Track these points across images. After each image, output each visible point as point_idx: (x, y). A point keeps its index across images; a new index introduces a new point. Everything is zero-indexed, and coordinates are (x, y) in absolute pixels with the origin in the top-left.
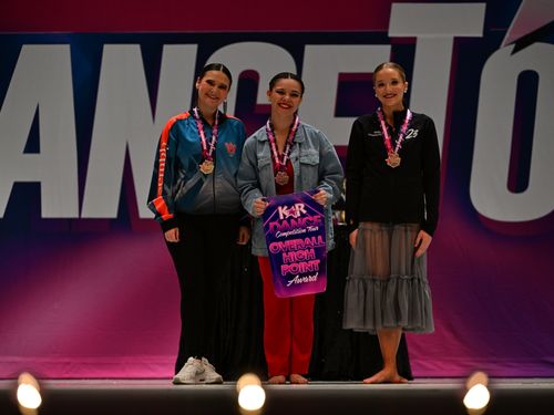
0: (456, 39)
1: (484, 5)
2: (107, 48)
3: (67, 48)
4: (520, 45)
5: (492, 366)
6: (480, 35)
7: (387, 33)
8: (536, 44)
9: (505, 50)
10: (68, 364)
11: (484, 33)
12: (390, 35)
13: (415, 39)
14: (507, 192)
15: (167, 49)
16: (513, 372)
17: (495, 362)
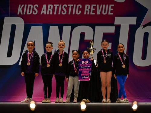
0: (130, 25)
1: (136, 17)
2: (51, 27)
3: (42, 27)
4: (145, 26)
5: (138, 99)
6: (135, 24)
7: (114, 24)
8: (148, 26)
9: (141, 27)
10: (42, 98)
11: (136, 23)
12: (115, 24)
13: (120, 25)
14: (142, 60)
15: (64, 27)
16: (142, 101)
17: (139, 98)
